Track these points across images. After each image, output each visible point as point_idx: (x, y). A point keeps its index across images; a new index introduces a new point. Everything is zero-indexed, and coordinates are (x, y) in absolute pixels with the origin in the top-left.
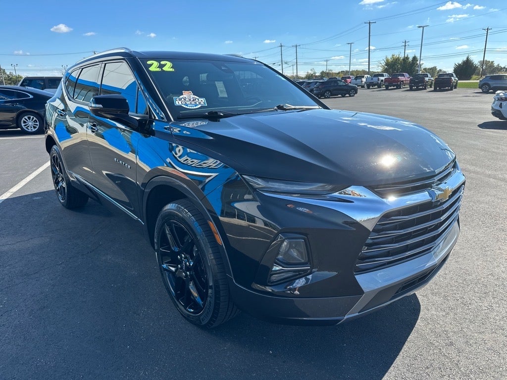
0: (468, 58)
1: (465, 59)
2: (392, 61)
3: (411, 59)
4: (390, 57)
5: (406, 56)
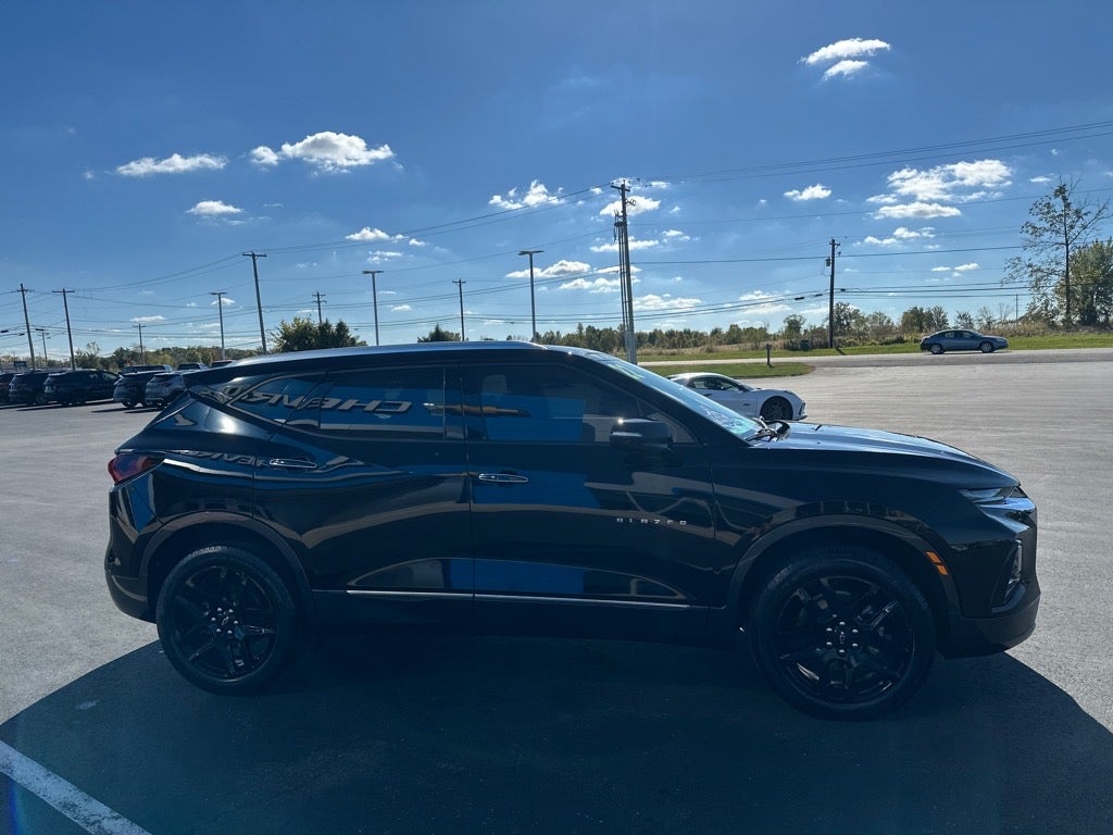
0: (437, 329)
1: (433, 331)
2: (296, 331)
3: (334, 327)
4: (290, 323)
5: (324, 321)
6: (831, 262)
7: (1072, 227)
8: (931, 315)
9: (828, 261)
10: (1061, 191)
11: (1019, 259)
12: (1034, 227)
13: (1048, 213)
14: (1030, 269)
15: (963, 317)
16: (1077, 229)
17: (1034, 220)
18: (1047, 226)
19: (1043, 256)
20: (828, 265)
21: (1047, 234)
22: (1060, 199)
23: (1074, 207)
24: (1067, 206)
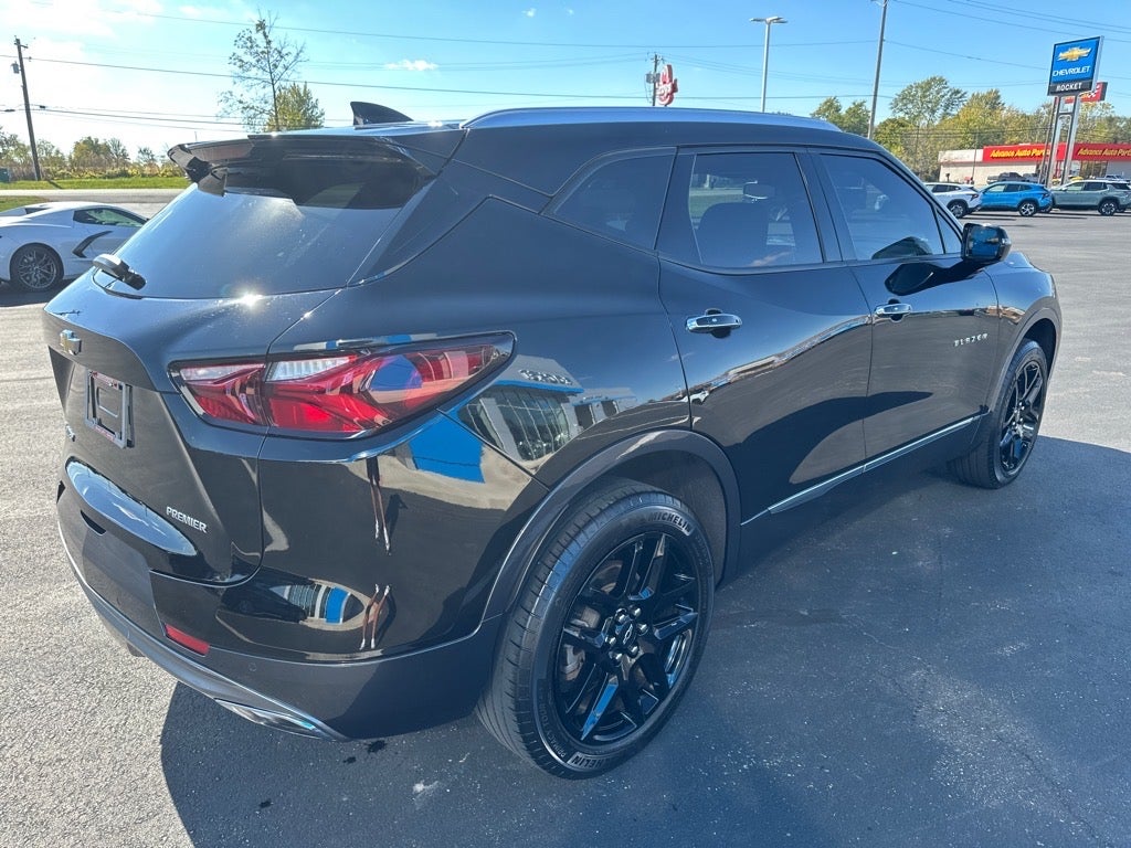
6: (19, 68)
7: (276, 67)
8: (108, 148)
9: (15, 65)
10: (261, 26)
11: (231, 93)
12: (241, 60)
13: (251, 47)
14: (241, 106)
15: (144, 151)
16: (280, 69)
17: (240, 52)
18: (254, 61)
19: (252, 93)
20: (16, 71)
21: (254, 70)
22: (260, 35)
23: (274, 45)
24: (269, 42)
